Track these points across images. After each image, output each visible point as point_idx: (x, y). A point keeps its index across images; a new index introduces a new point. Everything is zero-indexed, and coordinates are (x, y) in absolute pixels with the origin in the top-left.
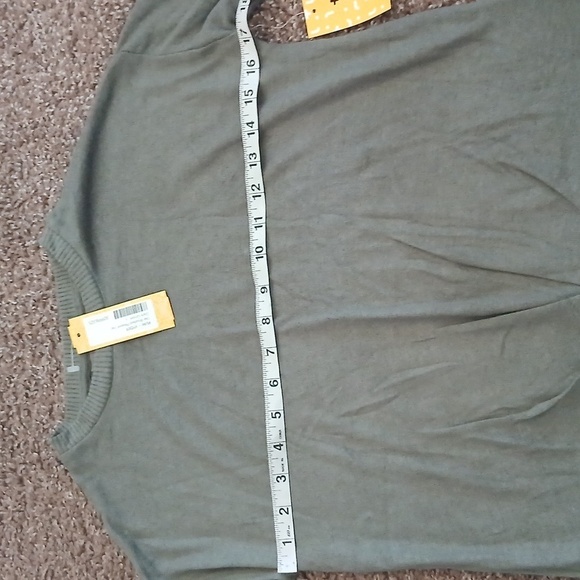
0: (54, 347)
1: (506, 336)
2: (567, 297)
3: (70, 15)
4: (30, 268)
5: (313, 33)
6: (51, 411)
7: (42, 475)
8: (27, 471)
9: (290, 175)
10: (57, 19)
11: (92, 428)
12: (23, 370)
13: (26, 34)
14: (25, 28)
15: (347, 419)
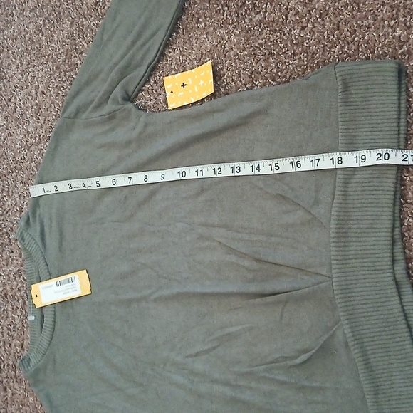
0: (24, 303)
1: (283, 309)
2: (318, 284)
3: (36, 93)
4: (12, 252)
5: (171, 106)
6: (22, 344)
7: (17, 386)
8: (9, 383)
9: (158, 197)
10: (29, 95)
11: (43, 357)
12: (7, 317)
13: (12, 105)
14: (12, 101)
15: (190, 359)
